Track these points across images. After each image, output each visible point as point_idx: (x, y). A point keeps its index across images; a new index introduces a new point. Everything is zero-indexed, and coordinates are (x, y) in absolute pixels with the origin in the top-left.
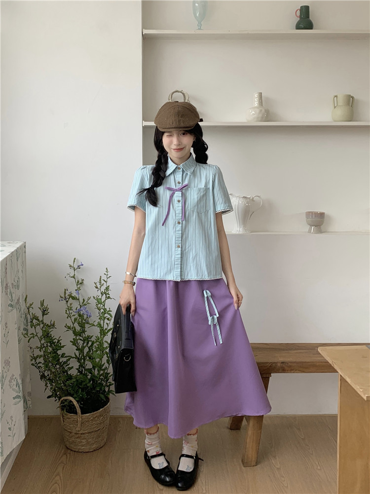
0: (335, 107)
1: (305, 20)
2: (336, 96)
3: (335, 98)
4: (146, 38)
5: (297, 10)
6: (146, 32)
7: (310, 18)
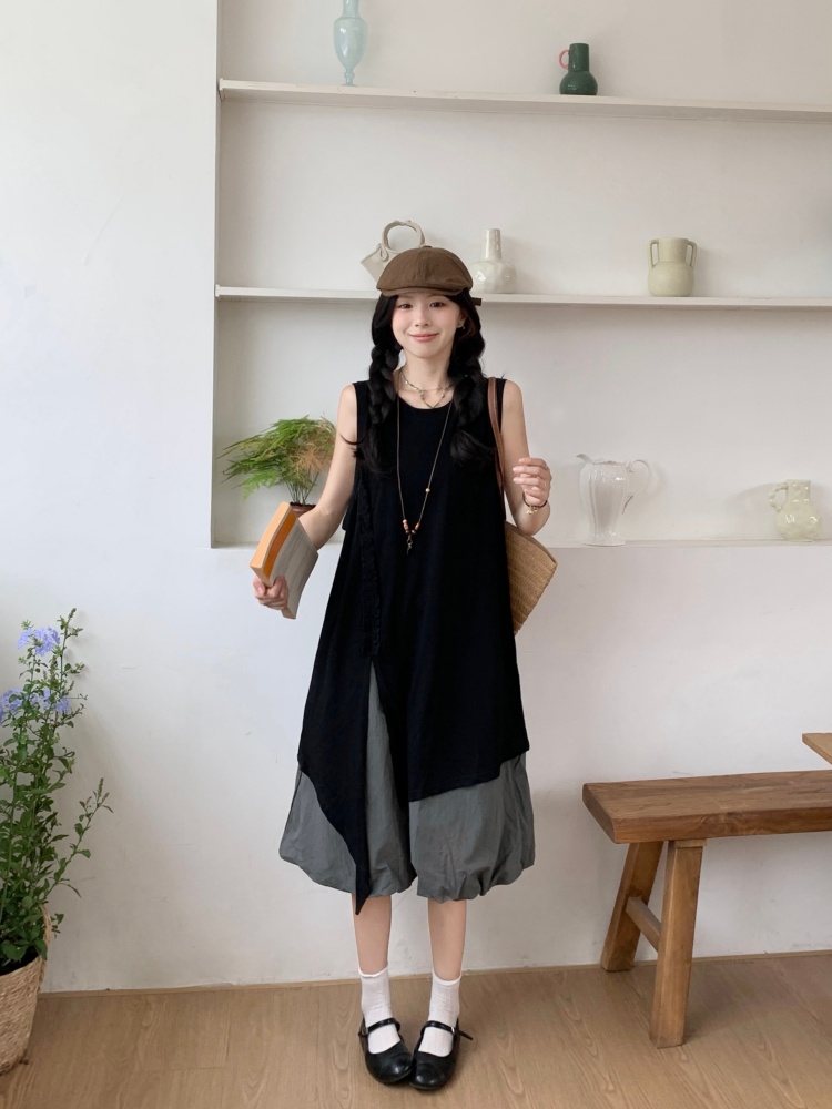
1: (580, 75)
2: (656, 242)
3: (654, 245)
4: (225, 99)
5: (563, 53)
6: (225, 84)
7: (593, 70)
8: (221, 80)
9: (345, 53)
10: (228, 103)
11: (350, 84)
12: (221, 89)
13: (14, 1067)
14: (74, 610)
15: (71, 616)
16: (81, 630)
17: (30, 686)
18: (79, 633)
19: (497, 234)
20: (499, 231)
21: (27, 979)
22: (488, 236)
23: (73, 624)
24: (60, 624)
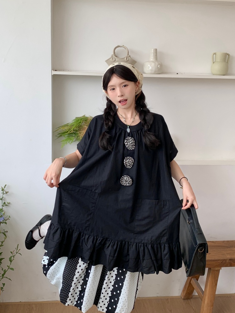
0: (214, 63)
2: (215, 54)
3: (215, 55)
15: (5, 187)
16: (8, 192)
19: (156, 50)
23: (6, 190)
24: (1, 189)
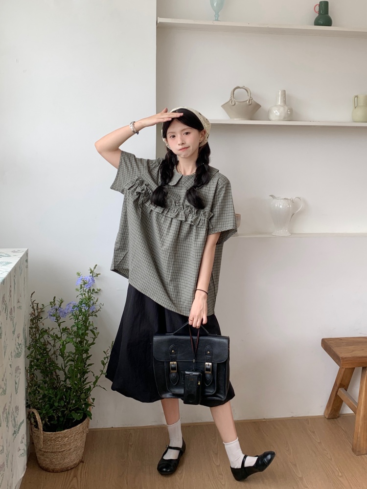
0: (355, 108)
1: (324, 16)
2: (357, 97)
5: (316, 5)
6: (161, 20)
7: (329, 14)
8: (158, 18)
9: (215, 5)
10: (161, 29)
11: (217, 20)
12: (158, 22)
13: (79, 464)
14: (96, 265)
15: (95, 268)
16: (99, 274)
17: (82, 302)
18: (98, 276)
19: (284, 92)
20: (285, 91)
21: (83, 428)
22: (280, 93)
23: (96, 271)
24: (90, 271)
